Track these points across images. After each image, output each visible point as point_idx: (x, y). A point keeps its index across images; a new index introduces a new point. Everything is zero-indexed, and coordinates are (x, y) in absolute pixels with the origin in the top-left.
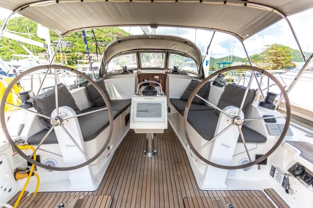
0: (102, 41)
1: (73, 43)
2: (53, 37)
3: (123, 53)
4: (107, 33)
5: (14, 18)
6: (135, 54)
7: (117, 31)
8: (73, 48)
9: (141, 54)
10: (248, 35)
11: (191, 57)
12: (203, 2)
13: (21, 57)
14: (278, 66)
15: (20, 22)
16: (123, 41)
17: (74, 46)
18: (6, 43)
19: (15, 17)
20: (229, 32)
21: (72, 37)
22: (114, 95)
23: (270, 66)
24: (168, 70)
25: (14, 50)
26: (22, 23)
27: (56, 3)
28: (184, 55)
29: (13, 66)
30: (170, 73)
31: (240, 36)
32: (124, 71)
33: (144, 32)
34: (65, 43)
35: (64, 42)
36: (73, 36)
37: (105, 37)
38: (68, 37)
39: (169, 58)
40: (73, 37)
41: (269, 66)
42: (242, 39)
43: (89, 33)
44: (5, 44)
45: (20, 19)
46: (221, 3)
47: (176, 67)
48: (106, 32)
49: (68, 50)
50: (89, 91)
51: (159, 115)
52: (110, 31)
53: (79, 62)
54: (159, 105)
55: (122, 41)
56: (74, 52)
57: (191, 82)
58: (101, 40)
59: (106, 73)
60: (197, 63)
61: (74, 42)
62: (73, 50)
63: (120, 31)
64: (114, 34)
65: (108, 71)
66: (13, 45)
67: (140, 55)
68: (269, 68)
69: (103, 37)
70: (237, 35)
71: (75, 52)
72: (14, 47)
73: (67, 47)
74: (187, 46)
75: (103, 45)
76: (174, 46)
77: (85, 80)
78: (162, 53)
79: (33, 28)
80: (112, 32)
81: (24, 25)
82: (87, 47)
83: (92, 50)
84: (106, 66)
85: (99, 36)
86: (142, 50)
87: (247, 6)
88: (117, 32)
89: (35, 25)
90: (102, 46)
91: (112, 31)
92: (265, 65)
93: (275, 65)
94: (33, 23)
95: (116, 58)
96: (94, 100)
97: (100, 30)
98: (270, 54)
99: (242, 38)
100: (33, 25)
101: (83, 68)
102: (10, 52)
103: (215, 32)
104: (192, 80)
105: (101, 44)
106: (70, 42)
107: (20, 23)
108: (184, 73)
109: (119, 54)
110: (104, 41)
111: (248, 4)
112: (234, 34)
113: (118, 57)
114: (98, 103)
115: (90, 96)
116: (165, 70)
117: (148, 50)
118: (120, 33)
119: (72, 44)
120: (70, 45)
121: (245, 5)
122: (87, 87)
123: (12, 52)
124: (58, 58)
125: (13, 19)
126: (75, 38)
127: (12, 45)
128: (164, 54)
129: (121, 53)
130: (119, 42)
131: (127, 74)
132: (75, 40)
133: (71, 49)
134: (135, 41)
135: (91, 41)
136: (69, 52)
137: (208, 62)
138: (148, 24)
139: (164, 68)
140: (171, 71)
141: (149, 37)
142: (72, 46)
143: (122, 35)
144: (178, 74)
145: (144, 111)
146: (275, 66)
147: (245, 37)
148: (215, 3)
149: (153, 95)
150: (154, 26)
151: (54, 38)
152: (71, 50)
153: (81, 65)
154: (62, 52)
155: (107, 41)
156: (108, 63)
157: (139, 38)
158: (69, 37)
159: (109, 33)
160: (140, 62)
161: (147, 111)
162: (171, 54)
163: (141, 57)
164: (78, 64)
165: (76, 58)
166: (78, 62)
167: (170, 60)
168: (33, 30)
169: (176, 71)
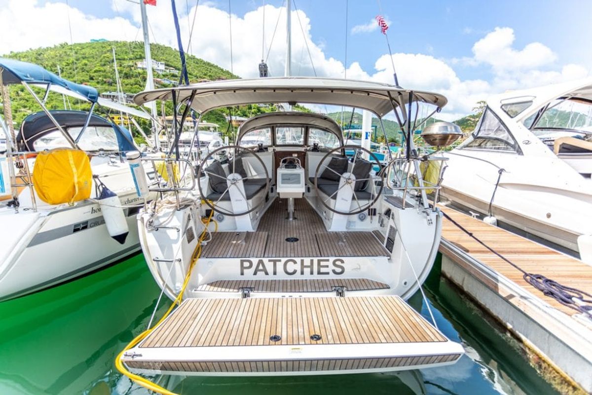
2: (102, 84)
3: (257, 128)
4: (200, 77)
5: (28, 51)
6: (269, 129)
7: (219, 73)
9: (277, 129)
11: (333, 132)
12: (334, 92)
15: (39, 57)
16: (260, 118)
18: (15, 97)
19: (30, 49)
21: (136, 86)
22: (250, 174)
24: (308, 147)
25: (29, 109)
26: (42, 59)
27: (213, 94)
30: (309, 150)
32: (261, 148)
34: (124, 97)
36: (138, 83)
38: (129, 86)
39: (308, 133)
40: (138, 86)
42: (379, 116)
43: (166, 79)
44: (12, 99)
45: (39, 53)
46: (349, 93)
47: (316, 144)
48: (198, 75)
51: (299, 182)
52: (205, 75)
54: (299, 175)
57: (332, 160)
60: (340, 139)
63: (224, 74)
66: (27, 101)
70: (376, 113)
72: (28, 104)
74: (327, 122)
76: (314, 122)
78: (301, 128)
79: (64, 70)
81: (47, 63)
86: (278, 125)
87: (370, 95)
88: (219, 75)
89: (67, 63)
91: (210, 74)
94: (63, 60)
100: (65, 64)
101: (161, 142)
102: (23, 113)
104: (333, 158)
106: (131, 94)
107: (40, 60)
109: (252, 129)
111: (370, 93)
116: (304, 147)
121: (368, 94)
125: (26, 53)
126: (141, 86)
127: (24, 101)
128: (303, 129)
130: (256, 118)
131: (263, 152)
137: (369, 134)
138: (287, 101)
139: (304, 145)
140: (311, 149)
144: (318, 151)
145: (287, 179)
149: (293, 168)
151: (104, 86)
157: (277, 115)
158: (131, 85)
159: (204, 78)
160: (275, 138)
161: (289, 179)
162: (311, 129)
163: (276, 132)
165: (145, 123)
167: (310, 136)
168: (65, 73)
169: (316, 148)
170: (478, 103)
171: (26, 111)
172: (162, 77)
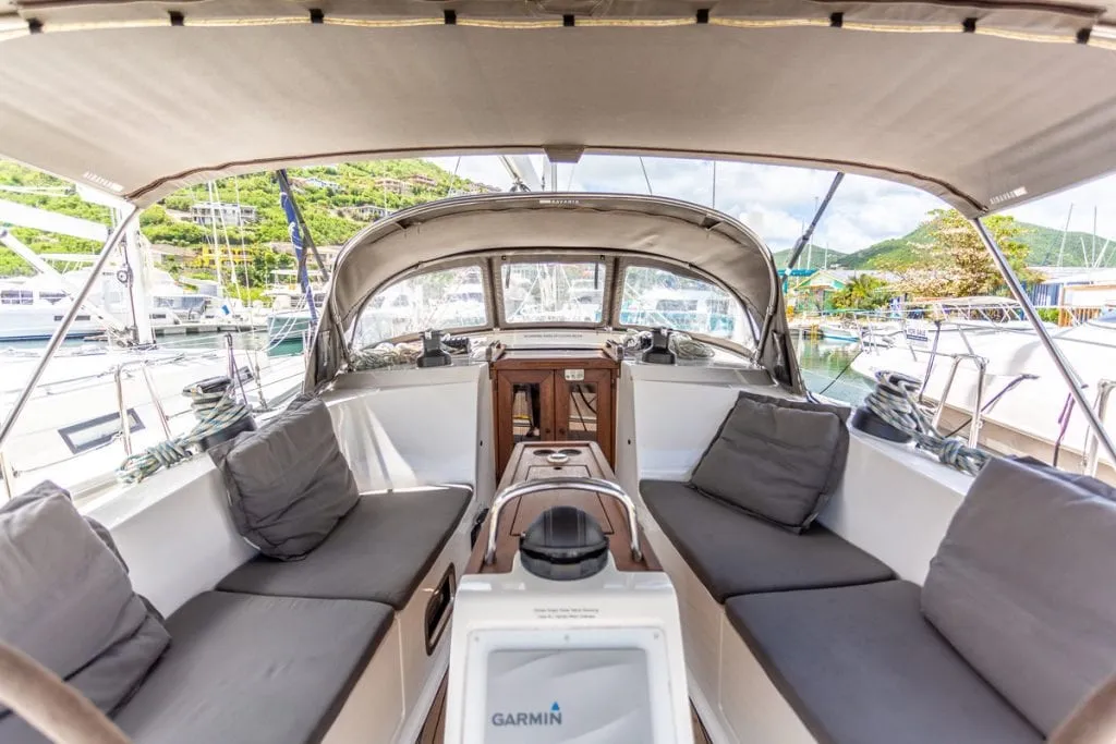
0: (361, 204)
1: (262, 210)
3: (426, 265)
4: (379, 174)
6: (477, 270)
7: (415, 167)
8: (260, 227)
9: (504, 269)
10: (1020, 192)
11: (721, 281)
12: (845, 26)
13: (73, 263)
14: (980, 281)
16: (423, 221)
17: (263, 221)
20: (913, 175)
21: (259, 191)
22: (378, 466)
23: (951, 281)
24: (618, 329)
27: (28, 32)
28: (692, 272)
29: (42, 296)
30: (629, 350)
31: (967, 192)
32: (429, 350)
33: (516, 175)
34: (234, 212)
35: (229, 208)
37: (374, 188)
38: (246, 192)
39: (622, 283)
40: (261, 191)
41: (946, 282)
42: (978, 207)
43: (316, 177)
46: (949, 30)
47: (664, 332)
48: (375, 171)
49: (242, 235)
50: (237, 483)
52: (389, 170)
53: (279, 275)
54: (629, 657)
55: (418, 221)
56: (265, 241)
57: (736, 406)
58: (358, 198)
59: (346, 357)
60: (749, 306)
61: (264, 206)
62: (260, 235)
63: (424, 168)
64: (404, 179)
65: (357, 349)
67: (500, 273)
68: (949, 289)
69: (367, 188)
70: (954, 191)
71: (269, 241)
73: (239, 224)
75: (366, 215)
76: (650, 238)
77: (227, 417)
78: (594, 265)
80: (398, 172)
82: (294, 233)
83: (326, 233)
84: (345, 330)
85: (353, 186)
86: (511, 253)
87: (1092, 43)
88: (415, 171)
90: (361, 219)
91: (398, 169)
92: (932, 278)
93: (970, 278)
95: (394, 287)
96: (262, 524)
97: (355, 167)
98: (949, 241)
99: (983, 203)
101: (293, 298)
102: (40, 244)
103: (840, 176)
104: (742, 395)
105: (360, 215)
106: (248, 207)
108: (694, 353)
109: (409, 272)
110: (370, 203)
111: (1097, 31)
112: (933, 184)
113: (405, 282)
114: (285, 540)
115: (244, 510)
116: (604, 330)
117: (536, 253)
118: (424, 175)
119: (258, 213)
120: (252, 216)
121: (1084, 36)
122: (226, 463)
123: (46, 244)
124: (206, 264)
126: (267, 192)
128: (602, 269)
129: (417, 265)
130: (405, 224)
131: (439, 365)
132: (268, 202)
133: (254, 231)
134: (475, 218)
135: (325, 202)
136: (248, 241)
138: (540, 143)
139: (602, 323)
140: (637, 343)
141: (542, 202)
142: (257, 222)
143: (432, 183)
144: (671, 359)
145: (533, 720)
146: (971, 280)
147: (999, 199)
148: (913, 30)
149: (586, 574)
150: (564, 151)
152: (253, 234)
153: (287, 287)
154: (222, 241)
155: (380, 201)
156: (359, 312)
157: (493, 206)
159: (386, 176)
160: (498, 301)
161: (556, 716)
162: (630, 269)
163: (504, 280)
164: (275, 285)
165: (271, 261)
166: (276, 277)
167: (625, 291)
169: (657, 349)
170: (929, 213)
171: (48, 241)
172: (307, 174)
